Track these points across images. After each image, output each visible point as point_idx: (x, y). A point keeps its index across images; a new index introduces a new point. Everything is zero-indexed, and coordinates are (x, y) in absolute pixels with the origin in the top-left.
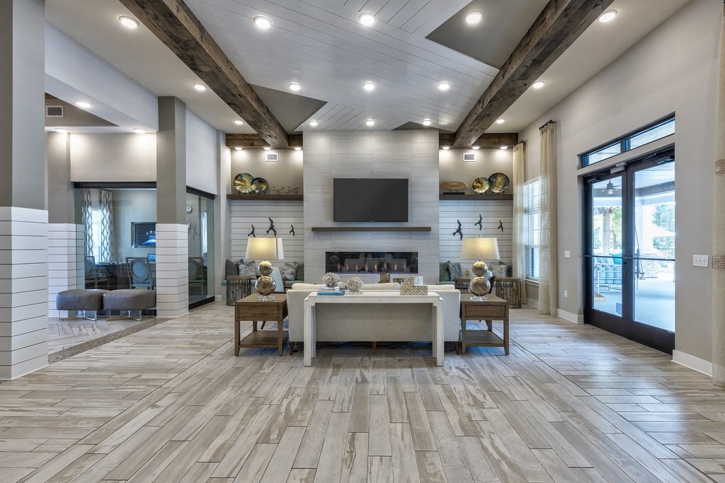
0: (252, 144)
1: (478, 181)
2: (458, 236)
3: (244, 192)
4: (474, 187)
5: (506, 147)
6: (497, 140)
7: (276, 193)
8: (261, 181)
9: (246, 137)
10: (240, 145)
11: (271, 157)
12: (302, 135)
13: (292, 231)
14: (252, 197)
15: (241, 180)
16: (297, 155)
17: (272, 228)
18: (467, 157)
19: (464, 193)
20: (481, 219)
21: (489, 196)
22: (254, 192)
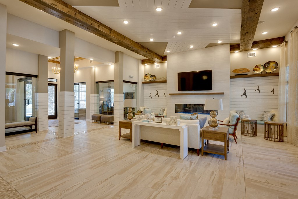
0: (150, 63)
1: (257, 67)
2: (244, 96)
3: (147, 81)
4: (254, 70)
5: (276, 46)
6: (269, 43)
8: (153, 76)
9: (148, 60)
10: (146, 63)
11: (157, 66)
12: (166, 56)
13: (165, 95)
14: (150, 82)
15: (147, 76)
16: (166, 64)
17: (157, 94)
18: (250, 55)
19: (247, 74)
20: (259, 87)
21: (264, 75)
22: (151, 80)
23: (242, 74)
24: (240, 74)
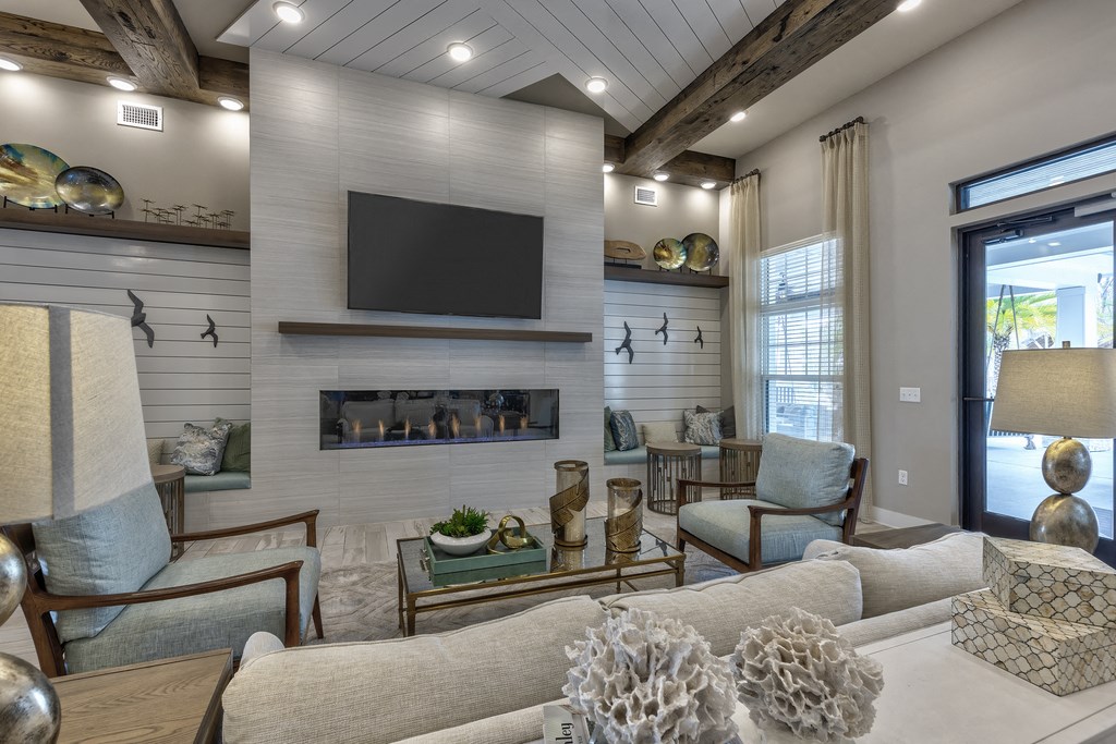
1: (662, 245)
3: (26, 202)
4: (657, 257)
5: (711, 186)
6: (700, 167)
7: (152, 219)
8: (97, 178)
9: (35, 30)
11: (132, 114)
12: (246, 66)
13: (211, 332)
14: (58, 222)
15: (17, 167)
16: (230, 125)
17: (138, 321)
18: (641, 195)
19: (640, 267)
20: (666, 322)
21: (683, 279)
22: (67, 207)
23: (623, 262)
24: (617, 261)
